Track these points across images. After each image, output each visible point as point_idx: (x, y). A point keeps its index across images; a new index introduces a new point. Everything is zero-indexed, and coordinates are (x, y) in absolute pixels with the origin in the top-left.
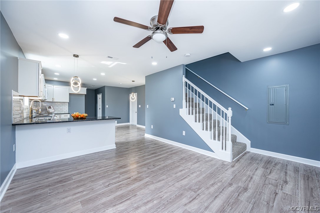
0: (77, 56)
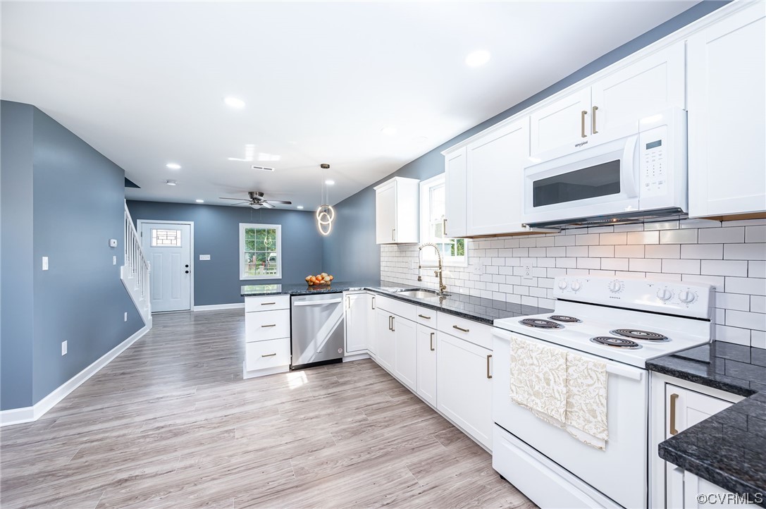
0: (323, 166)
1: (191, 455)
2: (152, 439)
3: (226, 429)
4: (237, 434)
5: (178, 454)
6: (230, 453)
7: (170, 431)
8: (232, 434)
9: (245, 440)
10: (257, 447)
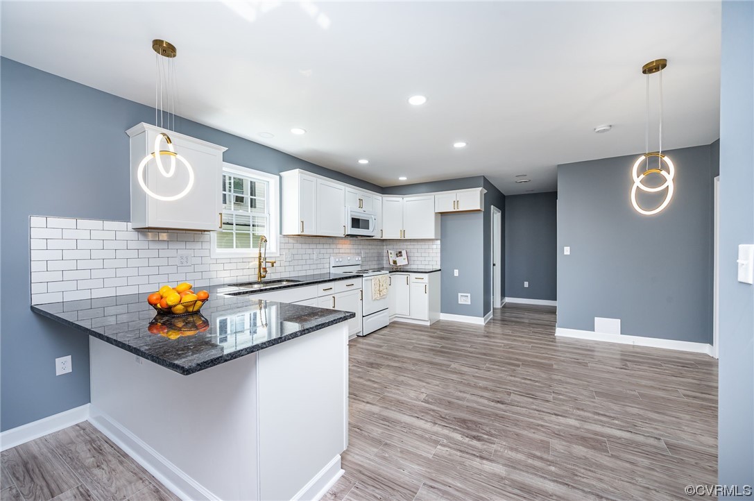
1: (458, 398)
2: (484, 427)
3: (427, 405)
4: (423, 396)
5: (466, 403)
6: (436, 387)
7: (468, 428)
8: (427, 398)
9: (423, 390)
10: (421, 383)
